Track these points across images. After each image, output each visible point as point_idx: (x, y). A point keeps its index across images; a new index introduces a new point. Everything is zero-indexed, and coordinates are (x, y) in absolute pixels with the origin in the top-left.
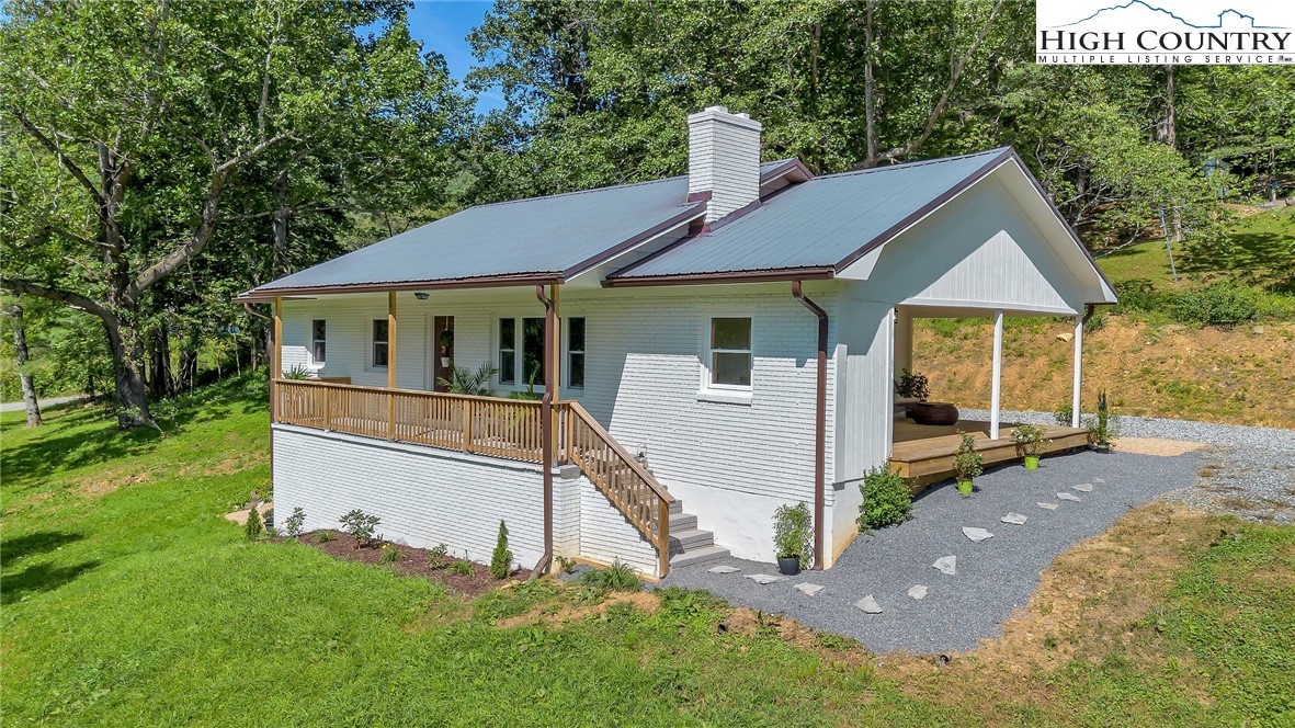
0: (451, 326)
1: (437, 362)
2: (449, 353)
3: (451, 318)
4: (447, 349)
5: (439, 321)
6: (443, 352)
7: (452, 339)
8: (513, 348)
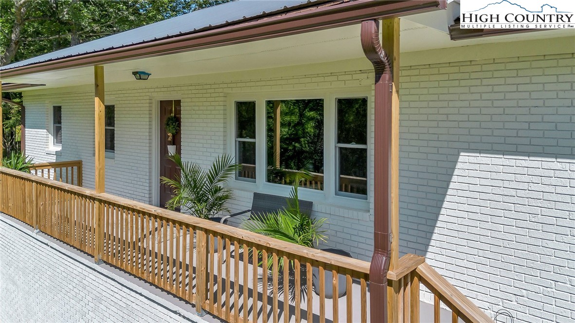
0: (178, 112)
1: (164, 151)
2: (176, 141)
3: (178, 103)
4: (174, 136)
5: (165, 106)
6: (170, 139)
7: (179, 126)
8: (254, 137)
